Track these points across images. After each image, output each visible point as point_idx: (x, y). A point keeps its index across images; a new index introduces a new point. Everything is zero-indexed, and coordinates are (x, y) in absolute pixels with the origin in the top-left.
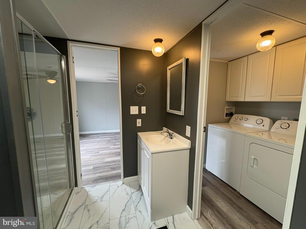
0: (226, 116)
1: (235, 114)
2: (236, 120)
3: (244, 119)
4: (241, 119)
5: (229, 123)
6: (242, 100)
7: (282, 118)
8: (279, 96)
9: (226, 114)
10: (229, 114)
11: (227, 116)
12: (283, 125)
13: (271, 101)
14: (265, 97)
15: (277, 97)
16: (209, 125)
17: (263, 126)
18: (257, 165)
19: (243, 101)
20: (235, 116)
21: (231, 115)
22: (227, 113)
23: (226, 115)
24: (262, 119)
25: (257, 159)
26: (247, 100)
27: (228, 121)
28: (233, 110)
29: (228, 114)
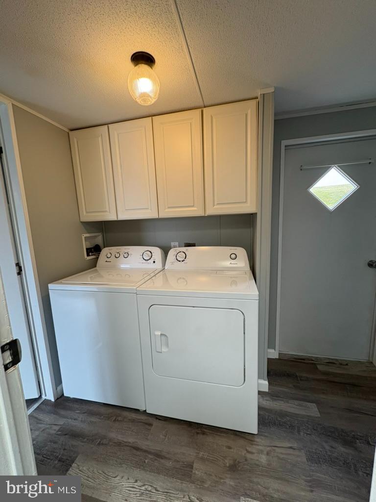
0: (88, 255)
1: (104, 247)
2: (108, 260)
3: (122, 256)
4: (117, 255)
5: (97, 268)
6: (112, 217)
7: (173, 244)
8: (169, 208)
9: (87, 249)
10: (93, 250)
11: (90, 254)
12: (179, 256)
13: (160, 217)
14: (150, 211)
15: (166, 210)
16: (50, 286)
17: (154, 262)
18: (167, 345)
19: (116, 219)
20: (105, 251)
21: (95, 250)
22: (87, 247)
23: (87, 251)
24: (150, 250)
25: (165, 336)
26: (123, 216)
27: (94, 264)
28: (99, 240)
29: (91, 248)
